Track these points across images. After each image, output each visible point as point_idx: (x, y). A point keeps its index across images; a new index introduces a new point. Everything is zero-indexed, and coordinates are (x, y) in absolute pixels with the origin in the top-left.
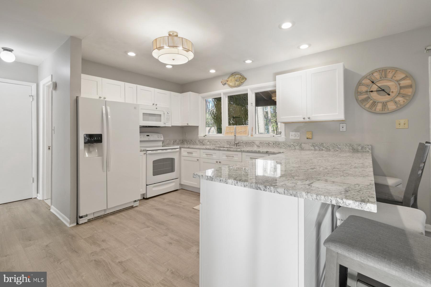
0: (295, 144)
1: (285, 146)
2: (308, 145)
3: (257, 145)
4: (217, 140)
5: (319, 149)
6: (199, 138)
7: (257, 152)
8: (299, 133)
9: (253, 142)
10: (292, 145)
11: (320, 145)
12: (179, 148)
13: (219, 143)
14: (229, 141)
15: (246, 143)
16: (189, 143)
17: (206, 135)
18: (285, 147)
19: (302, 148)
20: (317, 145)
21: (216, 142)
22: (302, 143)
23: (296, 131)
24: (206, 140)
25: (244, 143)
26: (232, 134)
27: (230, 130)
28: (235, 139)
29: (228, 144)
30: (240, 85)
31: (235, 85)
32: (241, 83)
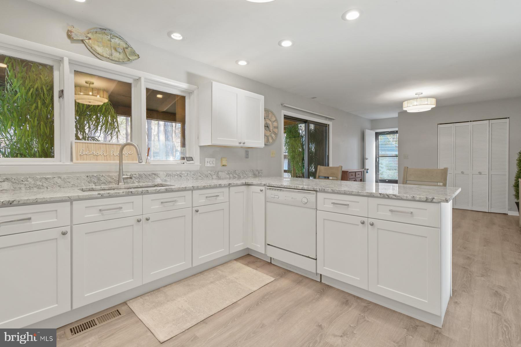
0: (213, 173)
1: (202, 176)
2: (223, 173)
4: (45, 174)
5: (233, 177)
8: (214, 159)
9: (153, 174)
10: (209, 175)
11: (234, 173)
15: (140, 176)
18: (201, 178)
20: (232, 173)
22: (219, 172)
23: (212, 156)
25: (134, 176)
27: (89, 151)
28: (120, 169)
29: (90, 182)
30: (123, 63)
31: (111, 57)
32: (126, 59)
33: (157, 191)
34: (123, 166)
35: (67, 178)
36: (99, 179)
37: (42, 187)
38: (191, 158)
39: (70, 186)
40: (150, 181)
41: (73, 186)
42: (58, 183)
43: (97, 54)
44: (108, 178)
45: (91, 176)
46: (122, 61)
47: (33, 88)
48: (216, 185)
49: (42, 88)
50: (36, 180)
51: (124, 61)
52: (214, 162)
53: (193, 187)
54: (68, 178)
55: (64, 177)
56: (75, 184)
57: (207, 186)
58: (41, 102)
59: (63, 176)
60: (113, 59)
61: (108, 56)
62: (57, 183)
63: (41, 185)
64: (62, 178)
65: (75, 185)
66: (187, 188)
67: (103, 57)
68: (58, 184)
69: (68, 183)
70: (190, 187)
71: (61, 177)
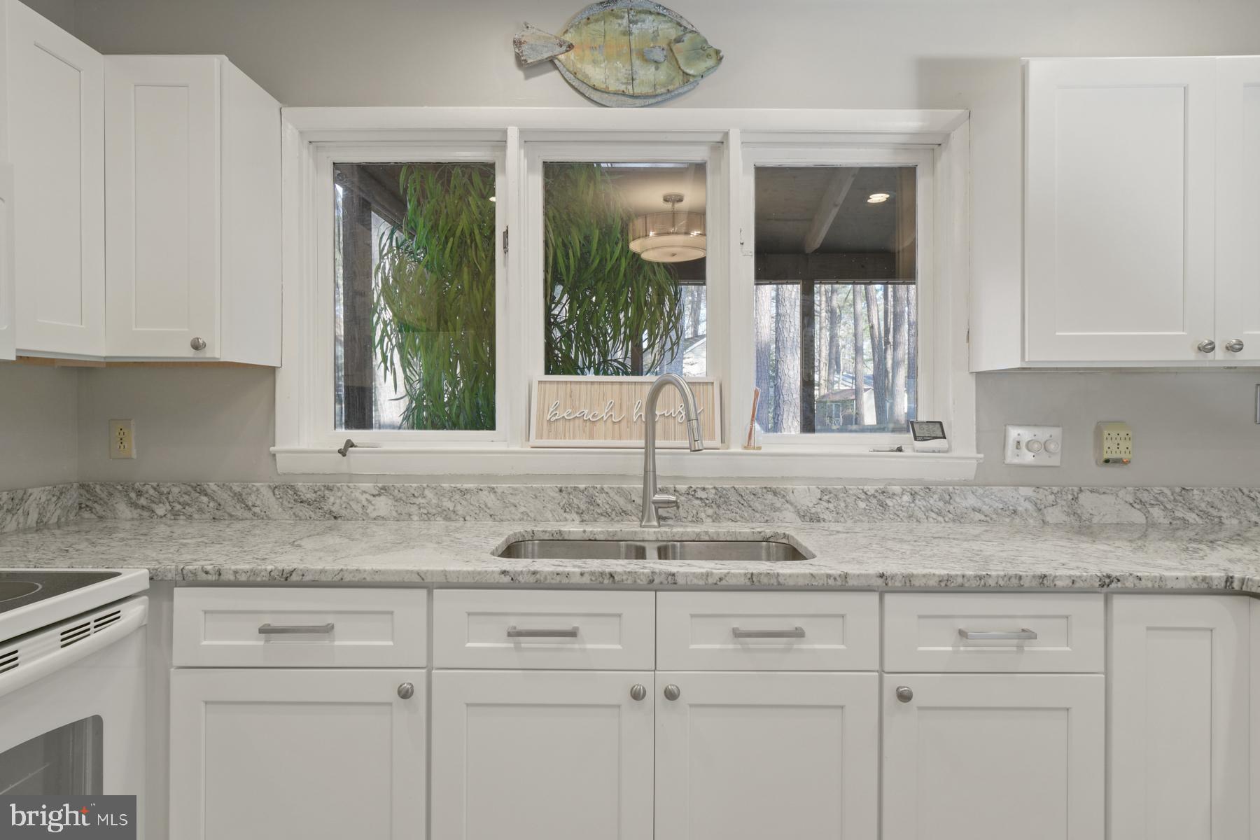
0: (1045, 497)
2: (1109, 499)
3: (798, 512)
4: (461, 477)
5: (1167, 521)
6: (283, 464)
7: (1026, 583)
8: (1057, 432)
9: (768, 490)
11: (1175, 500)
12: (146, 585)
13: (490, 499)
14: (582, 486)
16: (160, 510)
17: (352, 445)
18: (983, 518)
19: (1080, 517)
20: (1161, 498)
21: (457, 497)
22: (1081, 491)
23: (1043, 418)
24: (351, 477)
25: (700, 494)
26: (591, 437)
27: (573, 407)
28: (646, 471)
29: (568, 510)
30: (668, 96)
31: (630, 87)
32: (679, 80)
33: (711, 581)
34: (656, 456)
35: (511, 491)
36: (592, 502)
37: (453, 516)
38: (938, 425)
39: (517, 518)
40: (757, 515)
41: (525, 518)
42: (489, 505)
43: (591, 90)
44: (616, 497)
45: (569, 490)
46: (663, 90)
47: (454, 235)
48: (1020, 578)
49: (472, 234)
50: (442, 495)
51: (670, 88)
52: (1052, 447)
53: (882, 576)
54: (512, 494)
55: (502, 490)
56: (530, 514)
57: (960, 580)
58: (469, 273)
59: (502, 487)
60: (638, 91)
61: (623, 88)
62: (486, 506)
63: (451, 509)
64: (499, 491)
65: (528, 516)
66: (851, 582)
67: (606, 95)
68: (489, 508)
69: (513, 509)
70: (867, 576)
71: (496, 490)
